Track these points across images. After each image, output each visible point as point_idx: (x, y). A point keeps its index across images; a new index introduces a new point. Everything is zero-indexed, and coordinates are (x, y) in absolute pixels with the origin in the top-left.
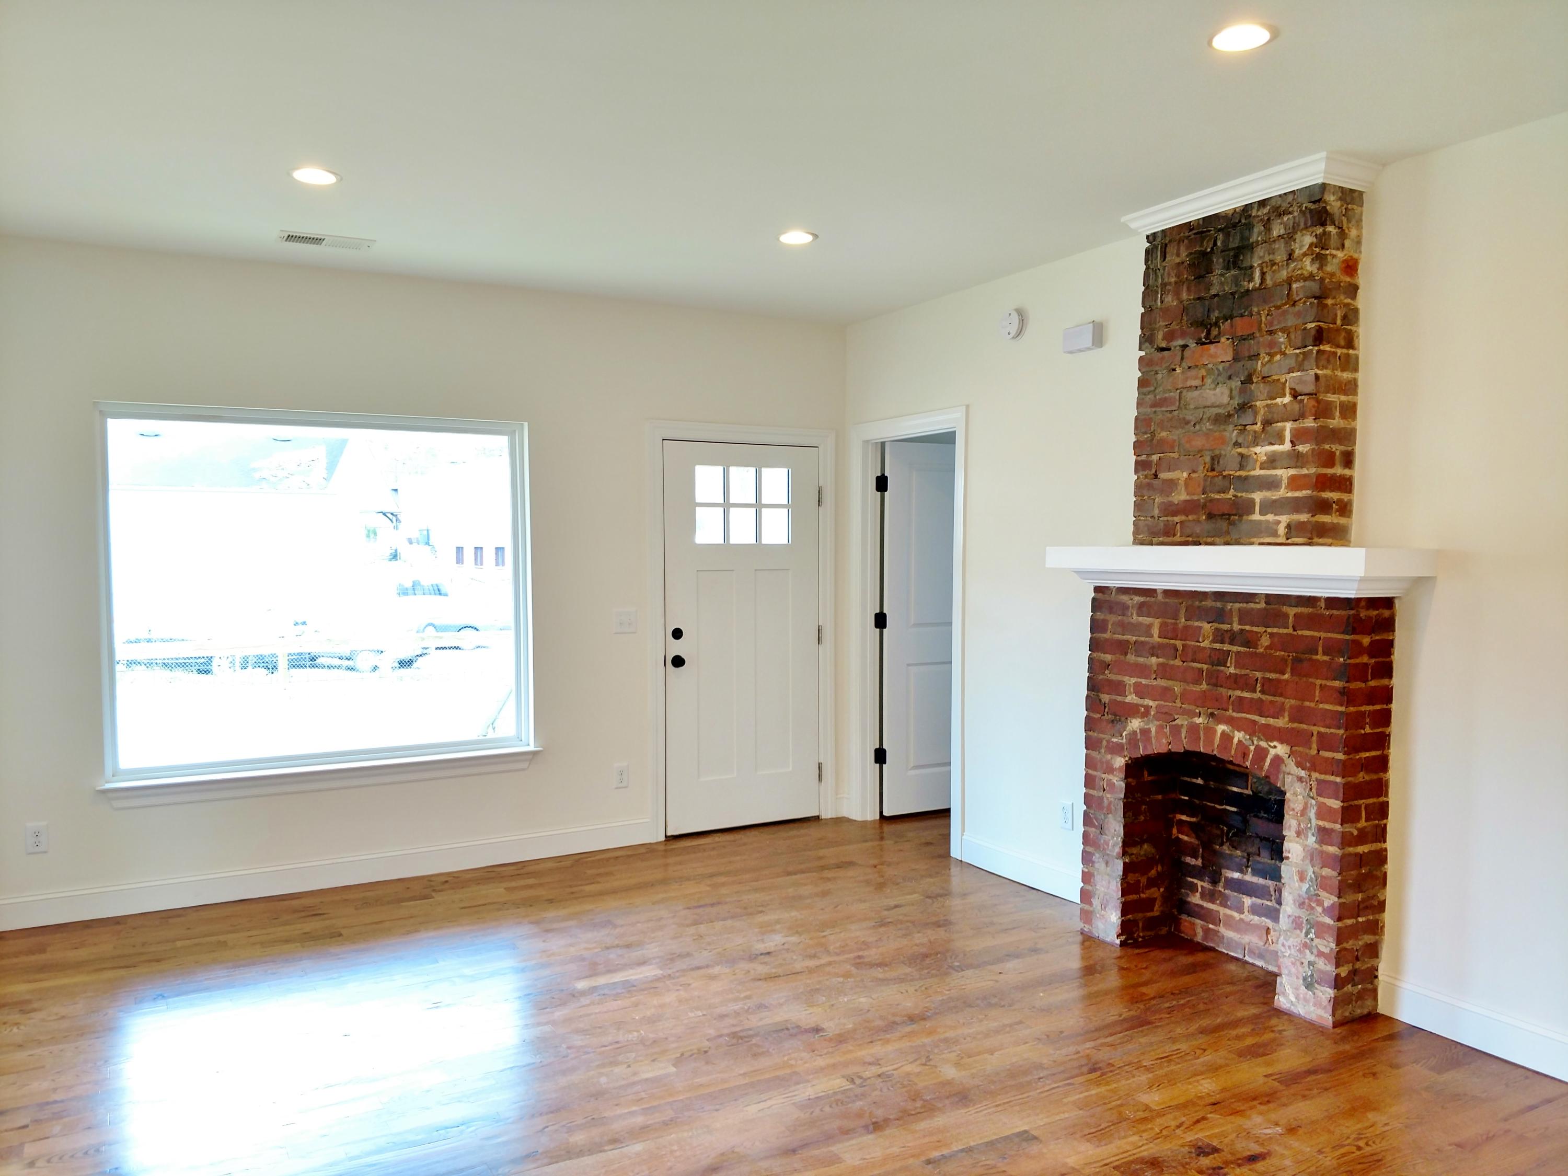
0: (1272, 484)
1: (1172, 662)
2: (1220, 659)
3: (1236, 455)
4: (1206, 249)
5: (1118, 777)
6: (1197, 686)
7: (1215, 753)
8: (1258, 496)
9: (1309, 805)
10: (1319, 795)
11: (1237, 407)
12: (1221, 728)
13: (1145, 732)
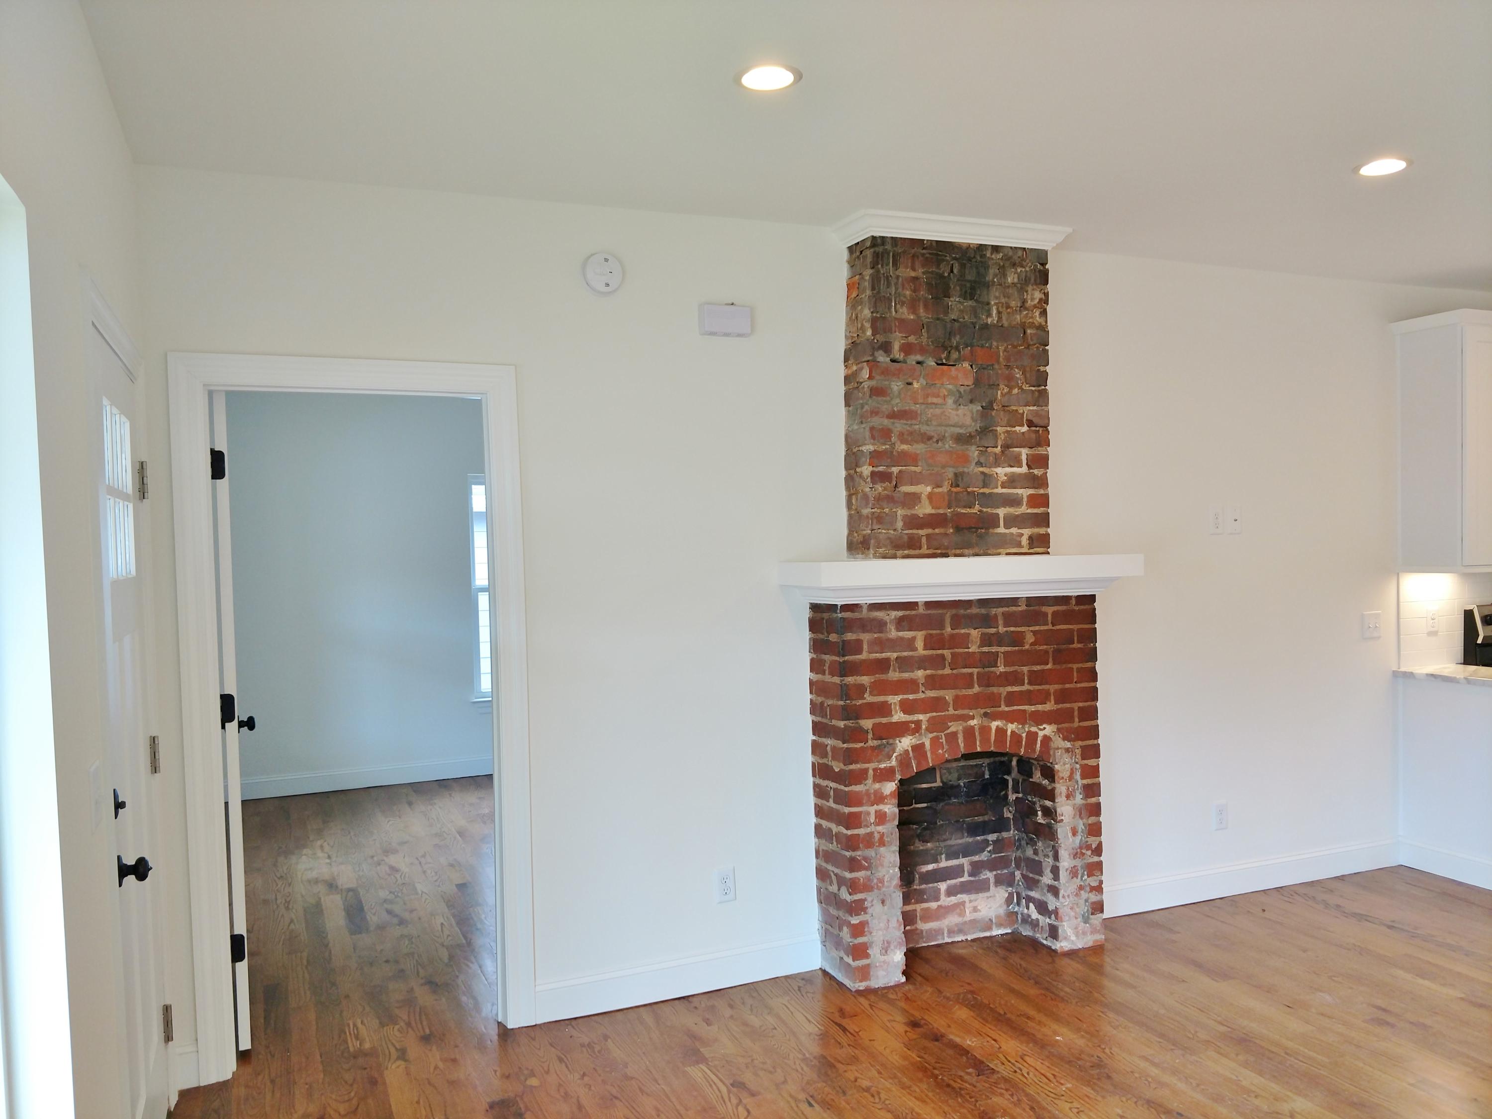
0: (1014, 502)
1: (940, 672)
2: (991, 660)
3: (979, 473)
4: (944, 273)
5: (890, 804)
6: (970, 690)
7: (992, 749)
8: (1002, 512)
9: (1074, 770)
10: (1083, 759)
11: (979, 430)
12: (994, 724)
13: (918, 749)
